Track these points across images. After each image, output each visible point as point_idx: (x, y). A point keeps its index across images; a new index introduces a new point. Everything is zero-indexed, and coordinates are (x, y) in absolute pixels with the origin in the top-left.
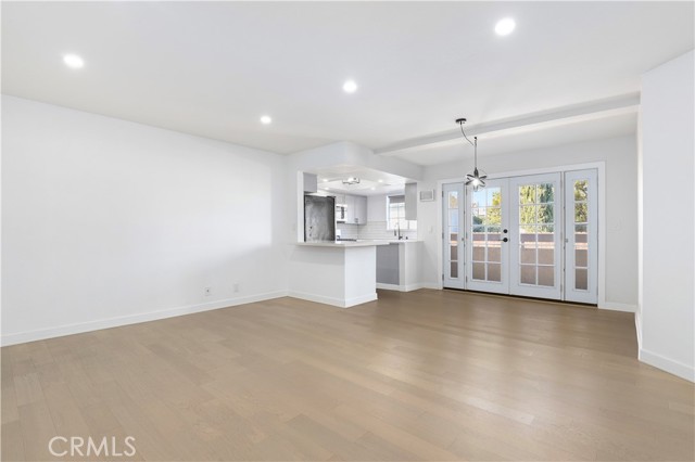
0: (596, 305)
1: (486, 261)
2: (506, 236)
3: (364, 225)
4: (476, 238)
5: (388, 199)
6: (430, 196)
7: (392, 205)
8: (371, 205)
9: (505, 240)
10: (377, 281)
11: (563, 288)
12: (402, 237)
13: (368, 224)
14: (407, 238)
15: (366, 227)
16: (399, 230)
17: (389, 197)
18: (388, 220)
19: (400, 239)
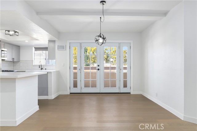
0: (130, 93)
1: (90, 79)
2: (98, 68)
3: (18, 62)
4: (86, 69)
5: (34, 49)
7: (36, 52)
8: (22, 51)
9: (98, 69)
10: (39, 95)
11: (119, 88)
12: (43, 69)
13: (20, 61)
14: (46, 69)
15: (19, 63)
16: (41, 65)
17: (34, 48)
18: (33, 60)
19: (41, 70)
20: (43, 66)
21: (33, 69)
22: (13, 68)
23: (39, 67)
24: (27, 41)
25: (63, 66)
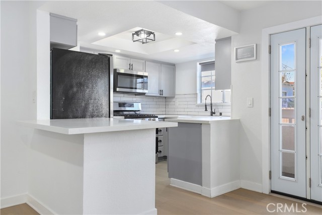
5: (199, 67)
6: (251, 54)
12: (214, 113)
13: (176, 96)
14: (221, 114)
15: (174, 100)
16: (211, 104)
17: (200, 64)
18: (198, 92)
19: (212, 115)
20: (216, 105)
21: (197, 113)
22: (164, 109)
23: (206, 110)
24: (177, 51)
25: (249, 106)
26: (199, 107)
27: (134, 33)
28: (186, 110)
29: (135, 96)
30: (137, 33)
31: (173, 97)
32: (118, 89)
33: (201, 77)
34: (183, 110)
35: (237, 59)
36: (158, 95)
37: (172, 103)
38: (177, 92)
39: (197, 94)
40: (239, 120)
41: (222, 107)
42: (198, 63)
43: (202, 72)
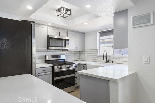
12: (109, 61)
13: (85, 51)
14: (113, 62)
16: (107, 56)
17: (99, 32)
18: (98, 48)
19: (107, 62)
22: (79, 58)
23: (104, 60)
24: (86, 23)
25: (146, 63)
26: (99, 57)
27: (57, 10)
28: (91, 58)
29: (62, 51)
30: (59, 10)
31: (84, 51)
32: (50, 48)
33: (99, 40)
34: (89, 58)
35: (134, 25)
36: (76, 50)
37: (83, 54)
38: (86, 48)
39: (97, 49)
40: (136, 73)
41: (113, 58)
42: (98, 32)
43: (100, 37)
